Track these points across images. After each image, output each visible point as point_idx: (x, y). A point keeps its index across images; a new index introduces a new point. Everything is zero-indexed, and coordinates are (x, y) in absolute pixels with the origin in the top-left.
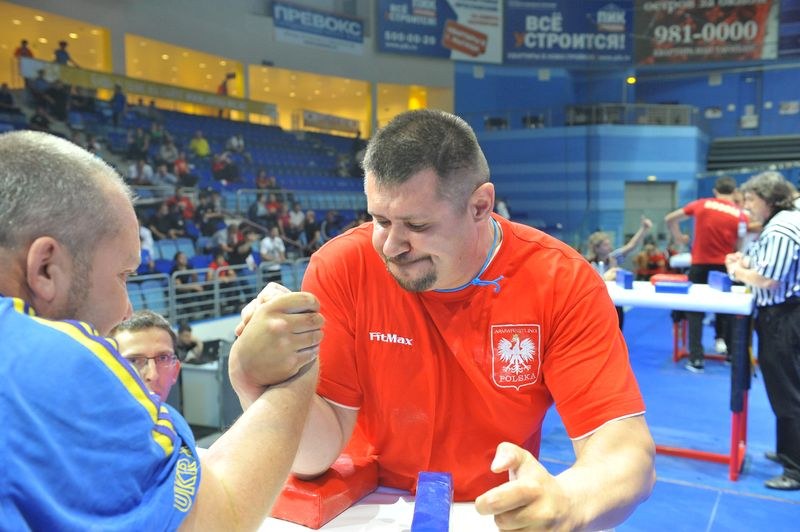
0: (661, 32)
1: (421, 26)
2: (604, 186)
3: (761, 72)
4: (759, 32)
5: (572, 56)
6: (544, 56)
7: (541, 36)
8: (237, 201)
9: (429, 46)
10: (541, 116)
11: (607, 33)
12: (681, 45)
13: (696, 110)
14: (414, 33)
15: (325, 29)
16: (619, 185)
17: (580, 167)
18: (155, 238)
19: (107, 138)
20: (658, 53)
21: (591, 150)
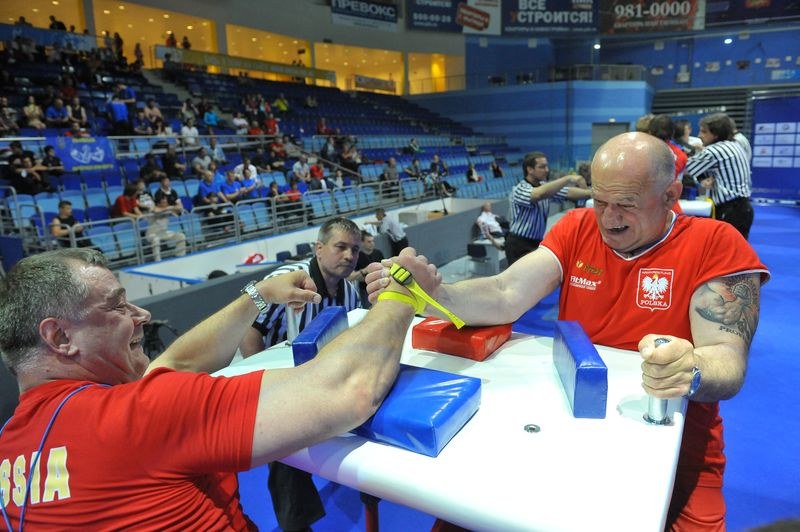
0: (620, 9)
1: (441, 8)
2: (577, 126)
3: (692, 40)
4: (692, 8)
5: (554, 29)
6: (532, 29)
7: (530, 14)
8: (312, 144)
9: (446, 23)
10: (531, 74)
11: (580, 10)
12: (634, 19)
13: (645, 69)
14: (435, 14)
15: (369, 13)
16: (588, 126)
17: (561, 113)
18: (258, 172)
19: (218, 101)
20: (618, 25)
21: (569, 99)
